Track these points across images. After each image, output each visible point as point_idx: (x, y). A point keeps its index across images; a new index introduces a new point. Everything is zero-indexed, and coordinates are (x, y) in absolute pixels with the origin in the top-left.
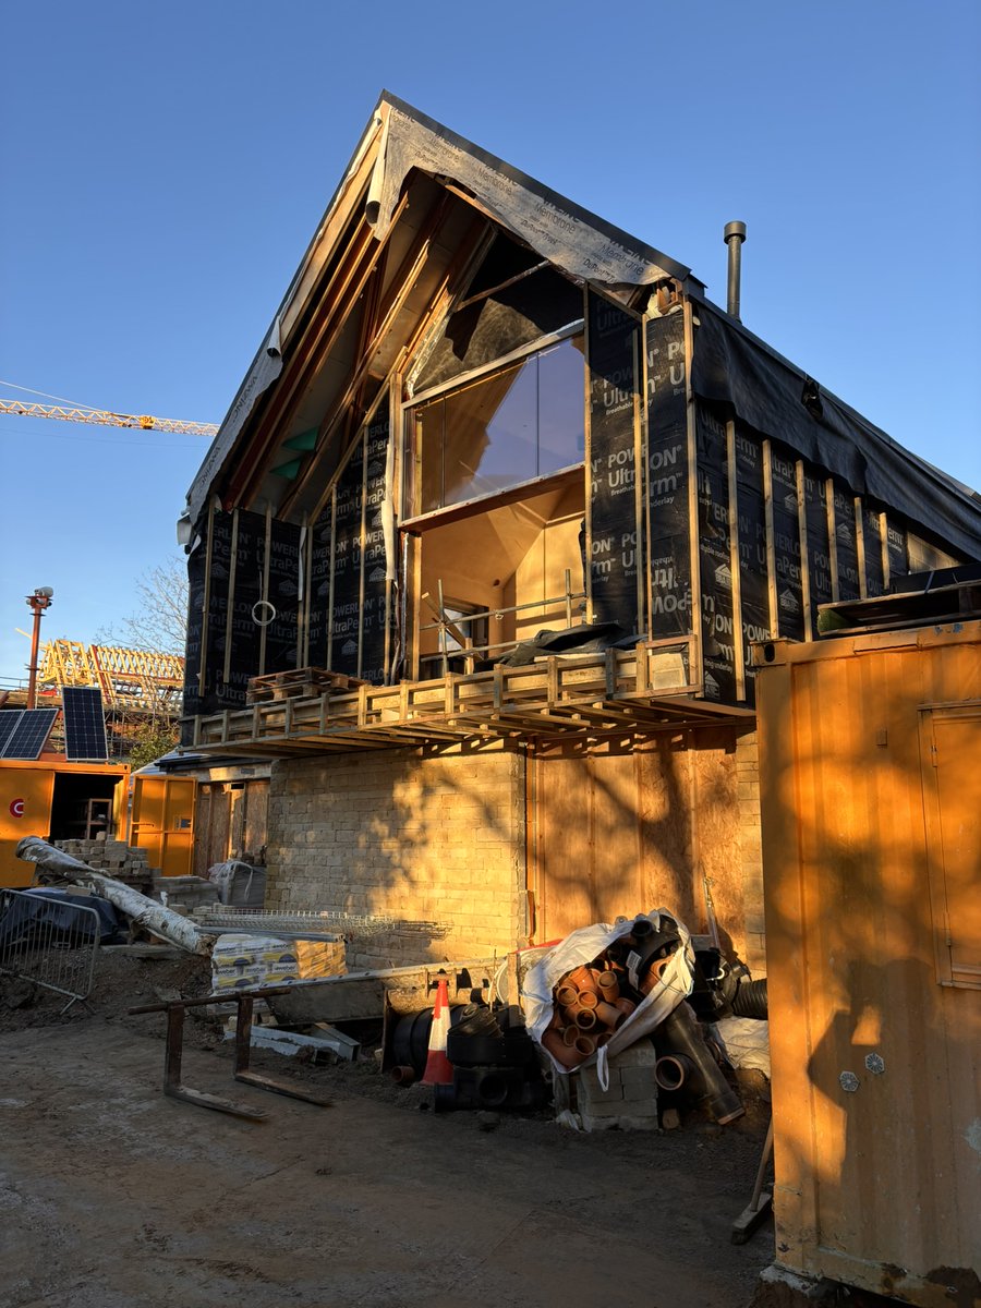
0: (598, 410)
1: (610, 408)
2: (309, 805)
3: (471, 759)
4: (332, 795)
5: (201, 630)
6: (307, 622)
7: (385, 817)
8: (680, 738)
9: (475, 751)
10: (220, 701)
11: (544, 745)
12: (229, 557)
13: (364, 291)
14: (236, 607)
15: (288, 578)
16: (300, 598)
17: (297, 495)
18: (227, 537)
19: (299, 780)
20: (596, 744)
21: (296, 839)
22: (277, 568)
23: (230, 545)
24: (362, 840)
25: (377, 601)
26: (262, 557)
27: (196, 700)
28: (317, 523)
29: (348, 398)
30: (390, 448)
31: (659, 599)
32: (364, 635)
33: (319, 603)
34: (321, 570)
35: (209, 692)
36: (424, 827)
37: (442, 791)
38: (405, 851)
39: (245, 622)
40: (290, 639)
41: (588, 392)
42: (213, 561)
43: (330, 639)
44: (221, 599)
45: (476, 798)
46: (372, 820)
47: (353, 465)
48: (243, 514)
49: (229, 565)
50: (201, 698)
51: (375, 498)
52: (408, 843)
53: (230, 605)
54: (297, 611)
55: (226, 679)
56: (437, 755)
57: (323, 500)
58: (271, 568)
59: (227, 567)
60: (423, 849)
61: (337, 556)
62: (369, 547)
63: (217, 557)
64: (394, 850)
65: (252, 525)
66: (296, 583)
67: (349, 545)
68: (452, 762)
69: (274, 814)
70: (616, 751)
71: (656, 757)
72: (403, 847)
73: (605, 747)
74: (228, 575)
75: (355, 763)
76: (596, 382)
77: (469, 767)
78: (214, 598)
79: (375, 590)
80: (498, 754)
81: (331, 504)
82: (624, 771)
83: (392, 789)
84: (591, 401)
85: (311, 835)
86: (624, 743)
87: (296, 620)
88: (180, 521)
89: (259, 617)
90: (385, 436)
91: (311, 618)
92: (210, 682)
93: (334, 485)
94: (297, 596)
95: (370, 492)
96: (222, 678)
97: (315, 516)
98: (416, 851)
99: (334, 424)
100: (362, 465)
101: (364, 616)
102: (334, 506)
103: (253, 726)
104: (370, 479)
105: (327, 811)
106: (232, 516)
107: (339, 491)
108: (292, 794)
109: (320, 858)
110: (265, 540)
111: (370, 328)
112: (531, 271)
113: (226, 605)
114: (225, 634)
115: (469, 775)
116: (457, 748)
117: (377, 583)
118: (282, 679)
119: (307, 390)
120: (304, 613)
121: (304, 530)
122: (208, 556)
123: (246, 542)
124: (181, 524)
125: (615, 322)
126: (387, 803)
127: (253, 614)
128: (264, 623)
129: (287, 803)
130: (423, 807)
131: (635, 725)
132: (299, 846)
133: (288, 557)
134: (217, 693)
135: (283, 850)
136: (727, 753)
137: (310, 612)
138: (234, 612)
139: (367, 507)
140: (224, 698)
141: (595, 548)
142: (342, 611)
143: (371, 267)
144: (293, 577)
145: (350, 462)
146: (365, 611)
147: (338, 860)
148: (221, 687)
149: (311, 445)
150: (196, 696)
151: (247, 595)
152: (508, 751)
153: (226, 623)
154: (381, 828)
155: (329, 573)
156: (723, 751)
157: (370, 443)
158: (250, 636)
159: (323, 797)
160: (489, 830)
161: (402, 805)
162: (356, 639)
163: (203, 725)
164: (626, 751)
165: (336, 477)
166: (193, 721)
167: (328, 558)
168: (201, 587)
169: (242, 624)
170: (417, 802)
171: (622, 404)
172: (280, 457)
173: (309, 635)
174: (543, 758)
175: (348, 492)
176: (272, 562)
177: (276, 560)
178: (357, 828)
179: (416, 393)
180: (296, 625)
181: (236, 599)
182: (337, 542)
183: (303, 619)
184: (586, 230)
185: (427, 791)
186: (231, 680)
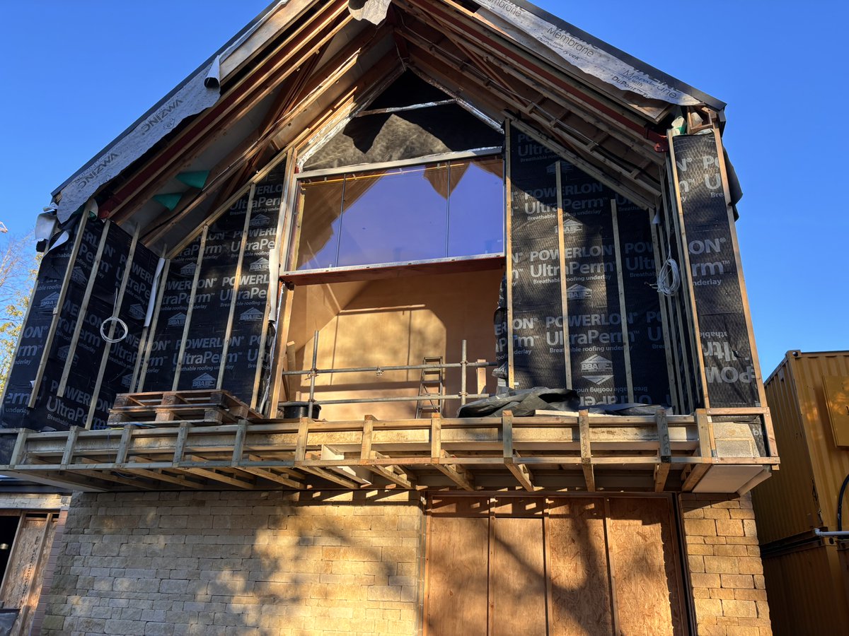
0: (520, 215)
1: (531, 215)
2: (124, 548)
3: (367, 509)
4: (162, 538)
5: (45, 333)
6: (148, 349)
7: (238, 567)
8: (592, 506)
9: (371, 502)
10: (49, 416)
11: (434, 502)
12: (92, 265)
13: (301, 67)
14: (87, 317)
15: (139, 302)
16: (147, 324)
17: (169, 225)
18: (93, 245)
19: (113, 517)
20: (497, 505)
21: (96, 587)
22: (132, 289)
23: (95, 253)
24: (203, 594)
25: (247, 340)
26: (121, 274)
27: (24, 411)
28: (177, 258)
29: (249, 153)
30: (283, 205)
31: (715, 370)
32: (225, 371)
33: (168, 332)
34: (176, 300)
35: (40, 404)
36: (296, 582)
37: (326, 541)
38: (266, 607)
39: (91, 335)
40: (129, 363)
41: (509, 200)
42: (76, 264)
43: (178, 369)
44: (74, 305)
45: (372, 553)
46: (220, 570)
47: (231, 213)
48: (114, 228)
49: (90, 272)
50: (30, 409)
51: (258, 246)
52: (273, 599)
53: (82, 313)
54: (140, 337)
55: (60, 393)
56: (318, 502)
57: (190, 238)
58: (127, 287)
59: (88, 274)
60: (294, 607)
61: (199, 291)
62: (243, 289)
63: (80, 261)
64: (250, 606)
65: (119, 241)
66: (145, 309)
67: (218, 285)
68: (341, 511)
69: (67, 555)
70: (519, 513)
71: (567, 523)
72: (263, 603)
73: (508, 509)
74: (86, 283)
75: (202, 503)
76: (516, 193)
77: (364, 518)
78: (69, 302)
79: (246, 330)
80: (402, 508)
81: (199, 243)
82: (532, 535)
83: (253, 536)
84: (512, 207)
85: (123, 584)
86: (528, 507)
87: (138, 345)
88: (42, 215)
89: (106, 333)
90: (279, 195)
91: (154, 346)
92: (43, 393)
93: (206, 227)
94: (143, 321)
95: (251, 239)
96: (56, 391)
97: (177, 250)
98: (283, 609)
99: (226, 173)
100: (244, 215)
101: (228, 352)
102: (203, 245)
103: (119, 448)
104: (252, 228)
105: (154, 554)
106: (104, 225)
107: (210, 232)
108: (98, 533)
109: (130, 611)
110: (127, 258)
111: (290, 100)
112: (430, 104)
113: (77, 313)
114: (69, 343)
115: (362, 527)
116: (348, 496)
117: (251, 323)
118: (173, 399)
119: (222, 132)
120: (147, 340)
121: (162, 262)
122: (72, 257)
123: (111, 255)
124: (43, 219)
125: (535, 153)
126: (245, 550)
127: (102, 328)
128: (109, 340)
129: (88, 543)
130: (297, 559)
131: (566, 490)
132: (100, 595)
133: (143, 281)
134: (48, 407)
135: (74, 599)
136: (644, 524)
137: (154, 340)
138: (84, 323)
139: (246, 252)
140: (55, 414)
141: (517, 324)
142: (198, 343)
143: (315, 49)
144: (143, 302)
145: (229, 210)
146: (230, 347)
147: (160, 614)
148: (53, 401)
149: (200, 184)
150: (24, 406)
151: (100, 308)
152: (414, 505)
153: (73, 331)
154: (232, 580)
155: (188, 305)
156: (639, 522)
157: (256, 198)
158: (92, 350)
159: (148, 539)
160: (386, 589)
161: (266, 555)
162: (215, 374)
163: (29, 441)
164: (530, 515)
165: (210, 221)
166: (16, 435)
167: (189, 292)
168: (57, 286)
169: (88, 336)
170: (291, 553)
171: (544, 214)
172: (170, 185)
173: (149, 362)
174: (434, 515)
175: (223, 235)
176: (129, 282)
177: (132, 281)
178: (194, 576)
179: (305, 170)
180: (137, 350)
181: (89, 309)
182: (203, 276)
183: (146, 346)
184: (605, 56)
185: (304, 542)
186: (65, 395)
